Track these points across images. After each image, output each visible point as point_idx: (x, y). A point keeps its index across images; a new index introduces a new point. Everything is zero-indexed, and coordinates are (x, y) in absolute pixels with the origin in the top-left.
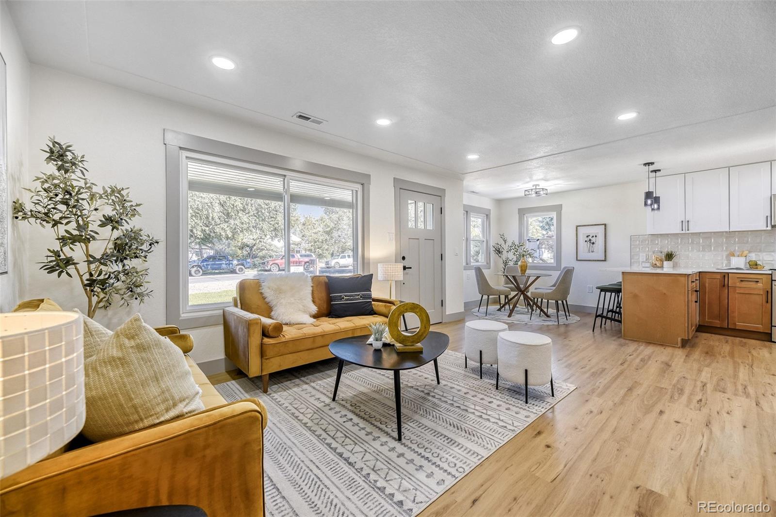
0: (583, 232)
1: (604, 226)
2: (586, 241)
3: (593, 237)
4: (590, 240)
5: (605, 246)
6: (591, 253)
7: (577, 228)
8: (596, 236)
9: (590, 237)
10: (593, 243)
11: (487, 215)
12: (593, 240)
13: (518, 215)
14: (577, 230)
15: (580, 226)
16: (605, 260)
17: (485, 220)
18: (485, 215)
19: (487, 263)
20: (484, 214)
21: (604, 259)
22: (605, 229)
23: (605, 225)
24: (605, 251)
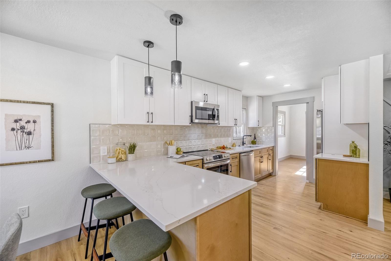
1: (49, 107)
2: (13, 129)
3: (28, 122)
4: (23, 128)
5: (53, 138)
6: (25, 151)
8: (35, 122)
9: (22, 123)
10: (29, 133)
12: (30, 127)
16: (52, 160)
21: (50, 158)
22: (52, 111)
23: (52, 105)
24: (53, 146)
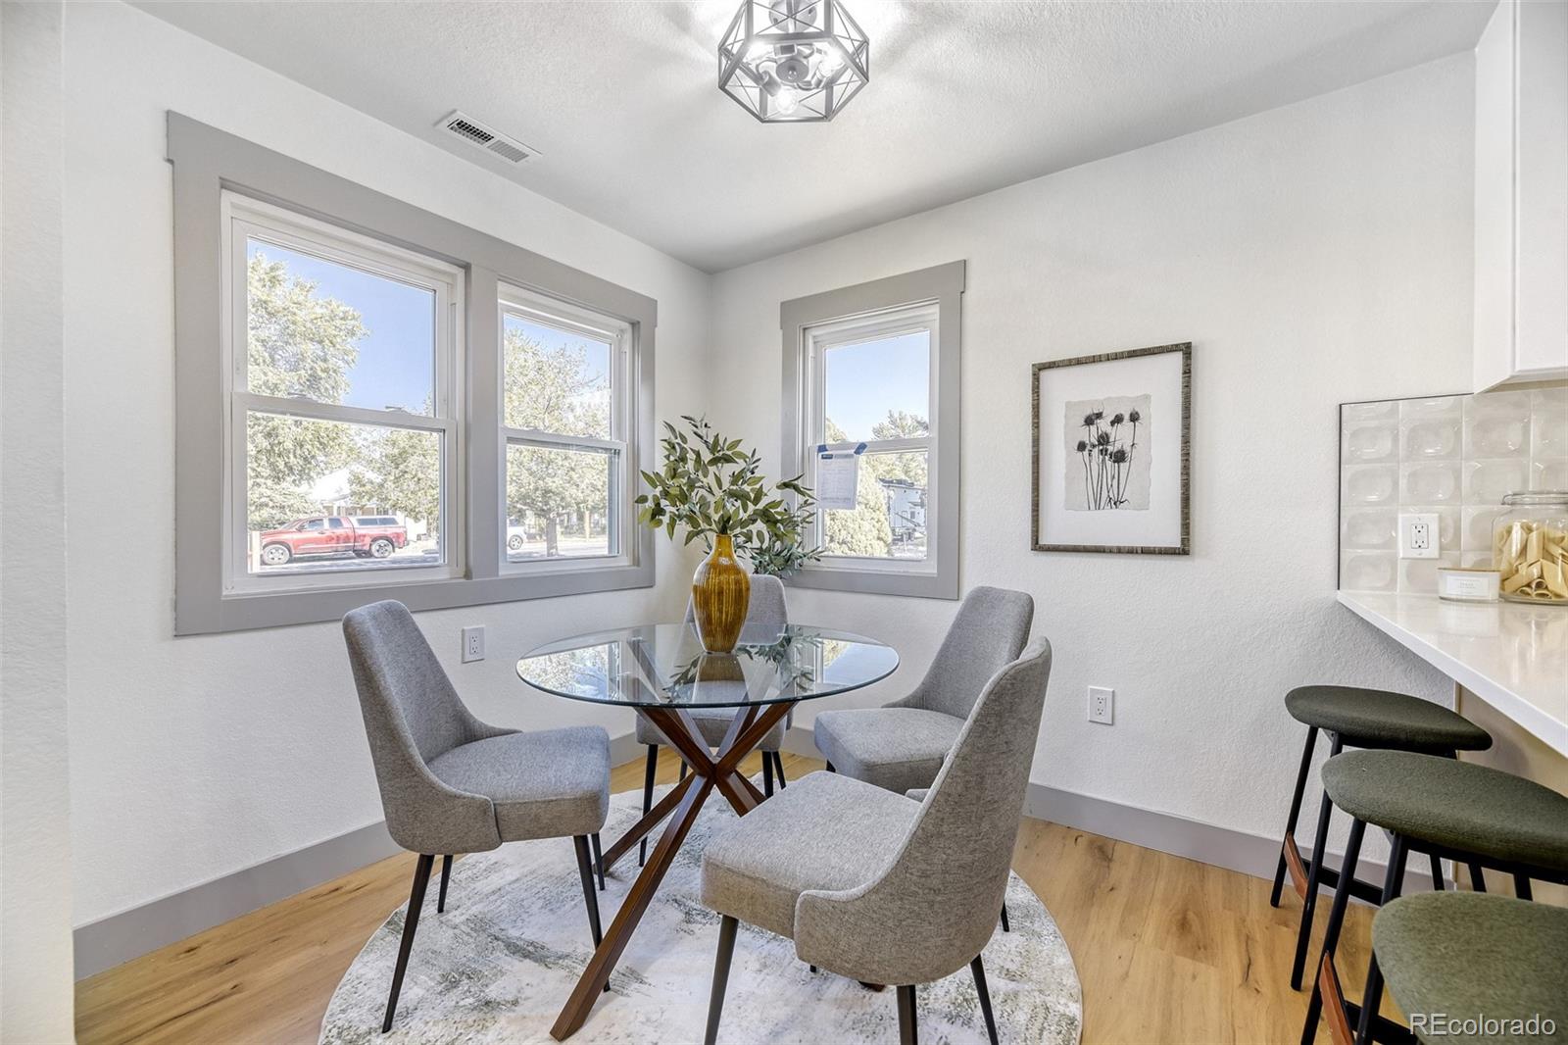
0: (1066, 392)
1: (1178, 357)
2: (1082, 447)
3: (1118, 420)
4: (1104, 439)
5: (1184, 468)
6: (1109, 514)
7: (1036, 378)
8: (1134, 418)
9: (1104, 425)
10: (1120, 457)
11: (635, 325)
12: (1121, 437)
13: (781, 332)
14: (1036, 390)
15: (1052, 365)
16: (1184, 551)
17: (627, 348)
18: (626, 326)
19: (636, 562)
20: (623, 318)
21: (1178, 544)
22: (1187, 372)
23: (1186, 350)
24: (1186, 500)
